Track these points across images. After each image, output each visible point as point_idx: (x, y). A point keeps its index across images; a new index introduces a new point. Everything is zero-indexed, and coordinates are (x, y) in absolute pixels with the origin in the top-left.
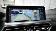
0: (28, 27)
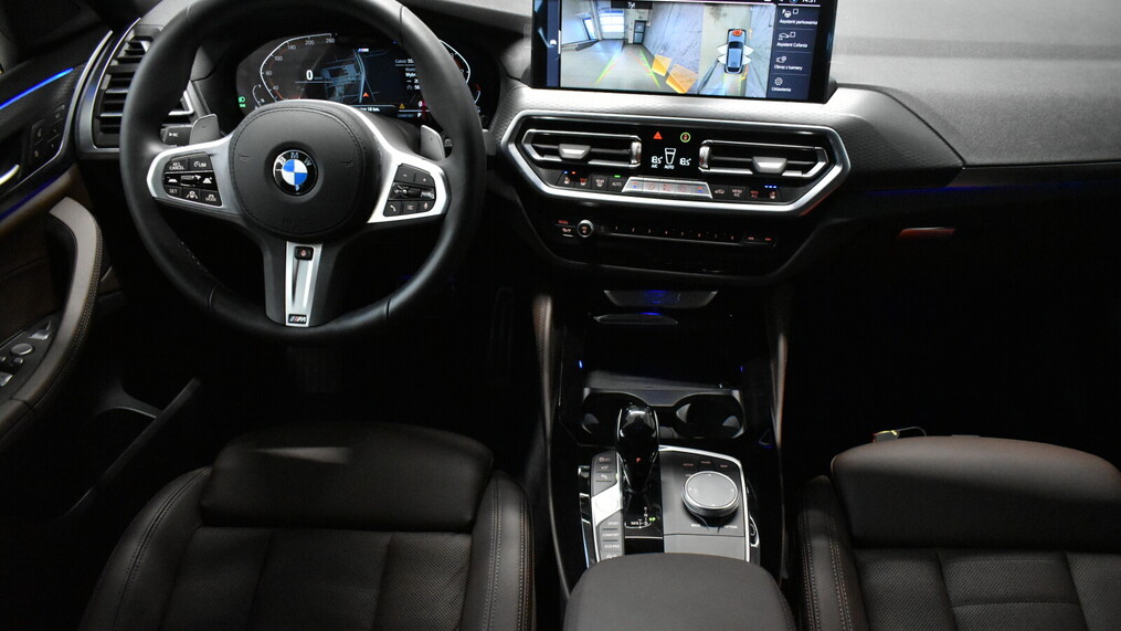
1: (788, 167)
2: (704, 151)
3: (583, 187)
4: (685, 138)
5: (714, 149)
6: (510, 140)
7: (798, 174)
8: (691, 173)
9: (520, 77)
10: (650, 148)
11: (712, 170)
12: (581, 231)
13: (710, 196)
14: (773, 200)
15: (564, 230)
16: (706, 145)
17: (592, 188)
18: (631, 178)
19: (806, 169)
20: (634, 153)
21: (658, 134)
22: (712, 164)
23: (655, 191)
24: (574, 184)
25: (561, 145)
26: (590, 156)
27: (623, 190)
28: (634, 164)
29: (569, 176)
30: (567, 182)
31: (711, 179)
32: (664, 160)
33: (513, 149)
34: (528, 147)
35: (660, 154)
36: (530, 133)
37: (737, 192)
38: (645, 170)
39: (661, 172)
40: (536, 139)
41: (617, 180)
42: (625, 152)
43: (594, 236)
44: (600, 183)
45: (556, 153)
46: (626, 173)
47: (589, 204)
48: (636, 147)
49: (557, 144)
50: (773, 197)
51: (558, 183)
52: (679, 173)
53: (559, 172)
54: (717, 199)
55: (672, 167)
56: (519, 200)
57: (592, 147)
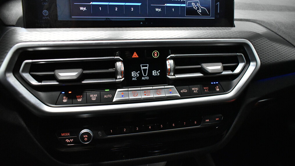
0: (135, 55)
1: (225, 69)
2: (170, 63)
3: (80, 103)
4: (156, 55)
5: (177, 61)
6: (7, 70)
7: (230, 72)
8: (162, 80)
9: (15, 24)
10: (130, 66)
11: (177, 76)
12: (83, 138)
13: (178, 95)
14: (218, 92)
15: (67, 141)
16: (170, 59)
17: (88, 102)
18: (118, 90)
19: (233, 68)
20: (119, 71)
21: (135, 54)
22: (176, 72)
23: (139, 97)
24: (72, 102)
25: (57, 71)
26: (83, 77)
27: (114, 101)
28: (120, 78)
29: (66, 94)
30: (65, 101)
31: (177, 83)
32: (140, 74)
33: (12, 80)
34: (27, 76)
35: (138, 69)
36: (26, 63)
37: (195, 89)
38: (128, 83)
39: (140, 83)
40: (32, 69)
41: (107, 93)
42: (111, 70)
43: (95, 141)
44: (94, 96)
45: (53, 78)
46: (114, 87)
47: (85, 116)
48: (120, 65)
49: (53, 71)
50: (218, 90)
51: (57, 102)
52: (153, 81)
53: (57, 93)
54: (183, 96)
55: (147, 78)
56: (23, 123)
57: (84, 69)
